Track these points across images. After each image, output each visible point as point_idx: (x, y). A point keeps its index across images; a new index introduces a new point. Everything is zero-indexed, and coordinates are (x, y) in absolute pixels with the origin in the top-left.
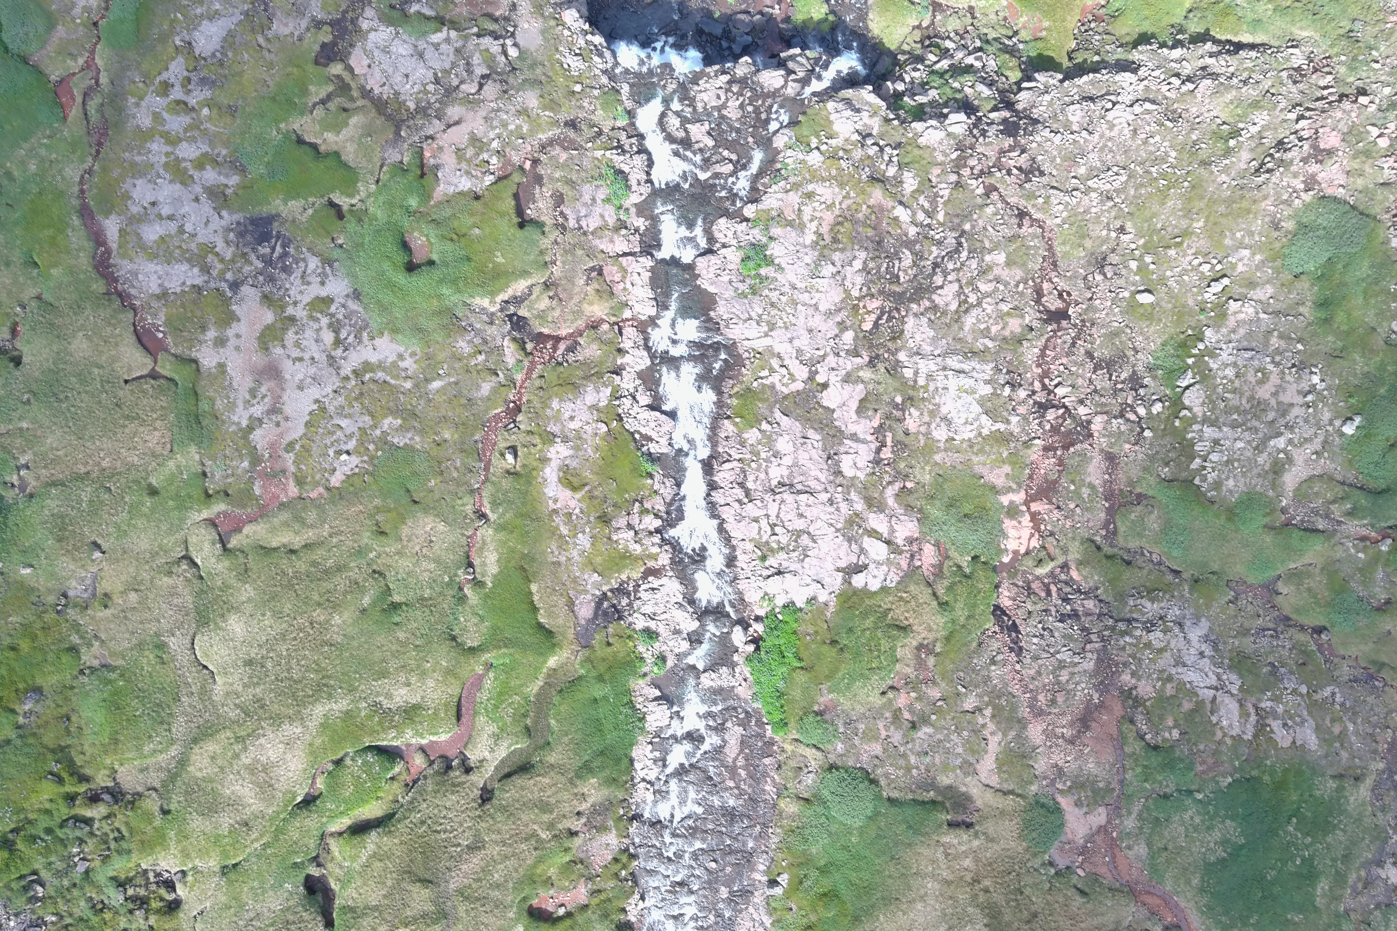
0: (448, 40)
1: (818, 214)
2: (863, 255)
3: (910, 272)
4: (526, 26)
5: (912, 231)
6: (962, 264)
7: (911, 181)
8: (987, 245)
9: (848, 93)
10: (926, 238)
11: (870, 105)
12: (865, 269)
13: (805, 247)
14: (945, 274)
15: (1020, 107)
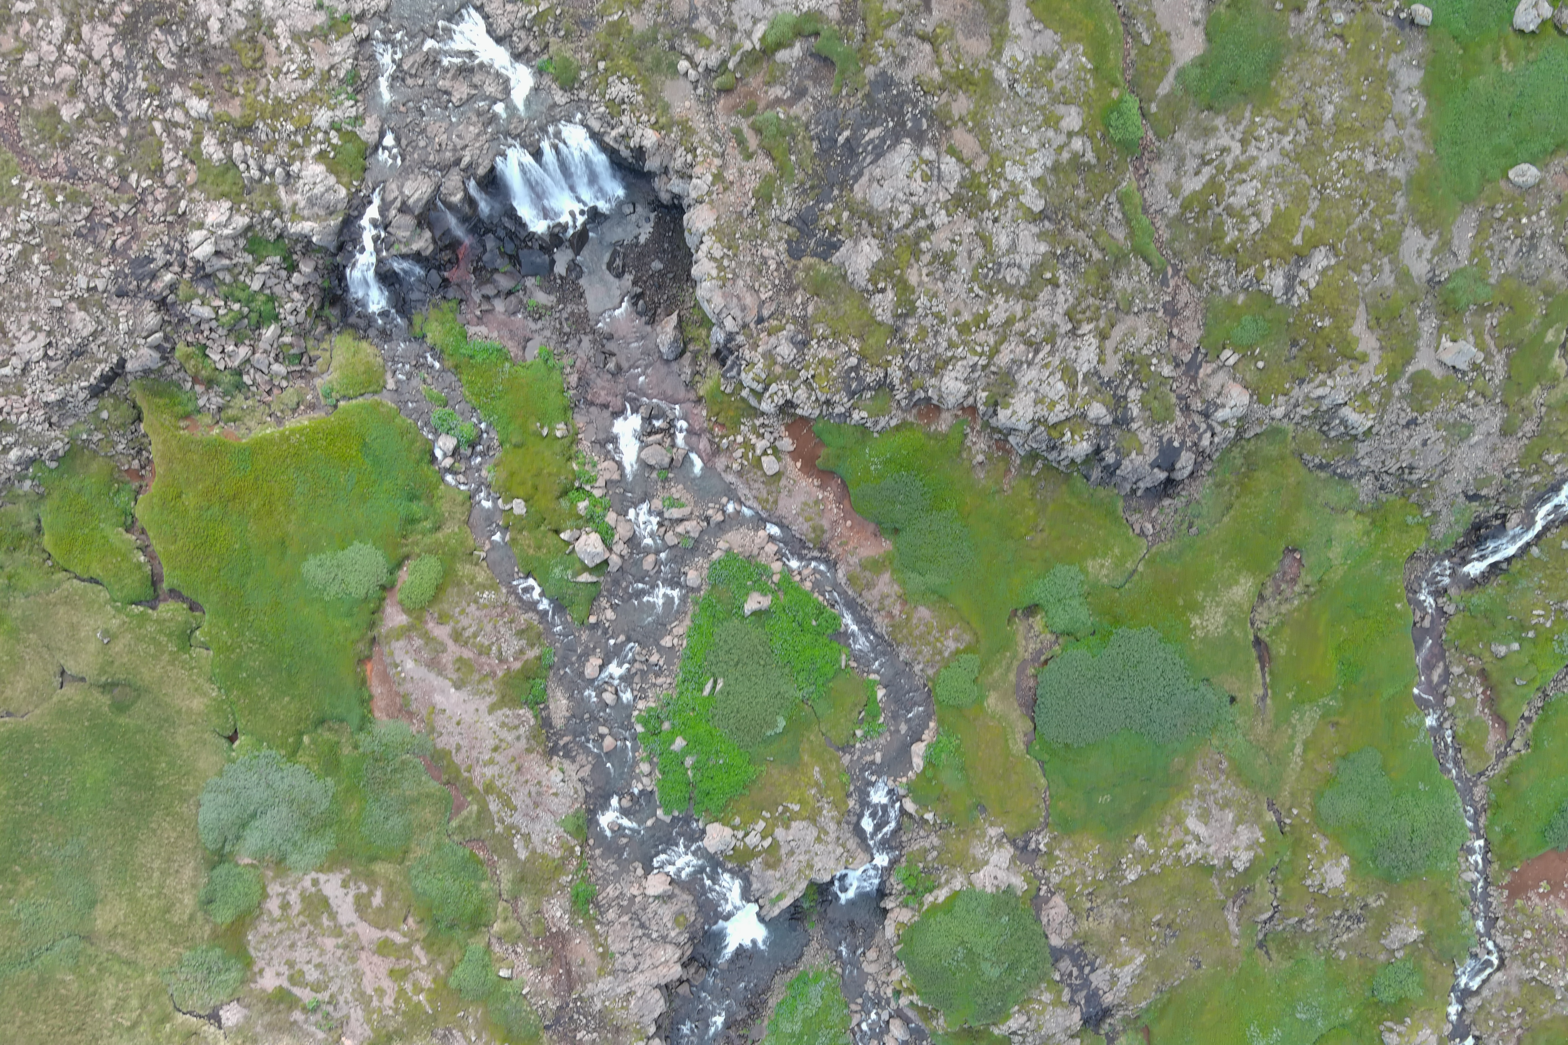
0: (749, 34)
1: (285, 58)
2: (215, 39)
3: (153, 44)
4: (687, 104)
5: (177, 93)
6: (104, 84)
7: (211, 150)
8: (90, 122)
9: (335, 222)
10: (159, 93)
11: (304, 218)
12: (204, 24)
13: (280, 17)
14: (115, 64)
15: (148, 305)
